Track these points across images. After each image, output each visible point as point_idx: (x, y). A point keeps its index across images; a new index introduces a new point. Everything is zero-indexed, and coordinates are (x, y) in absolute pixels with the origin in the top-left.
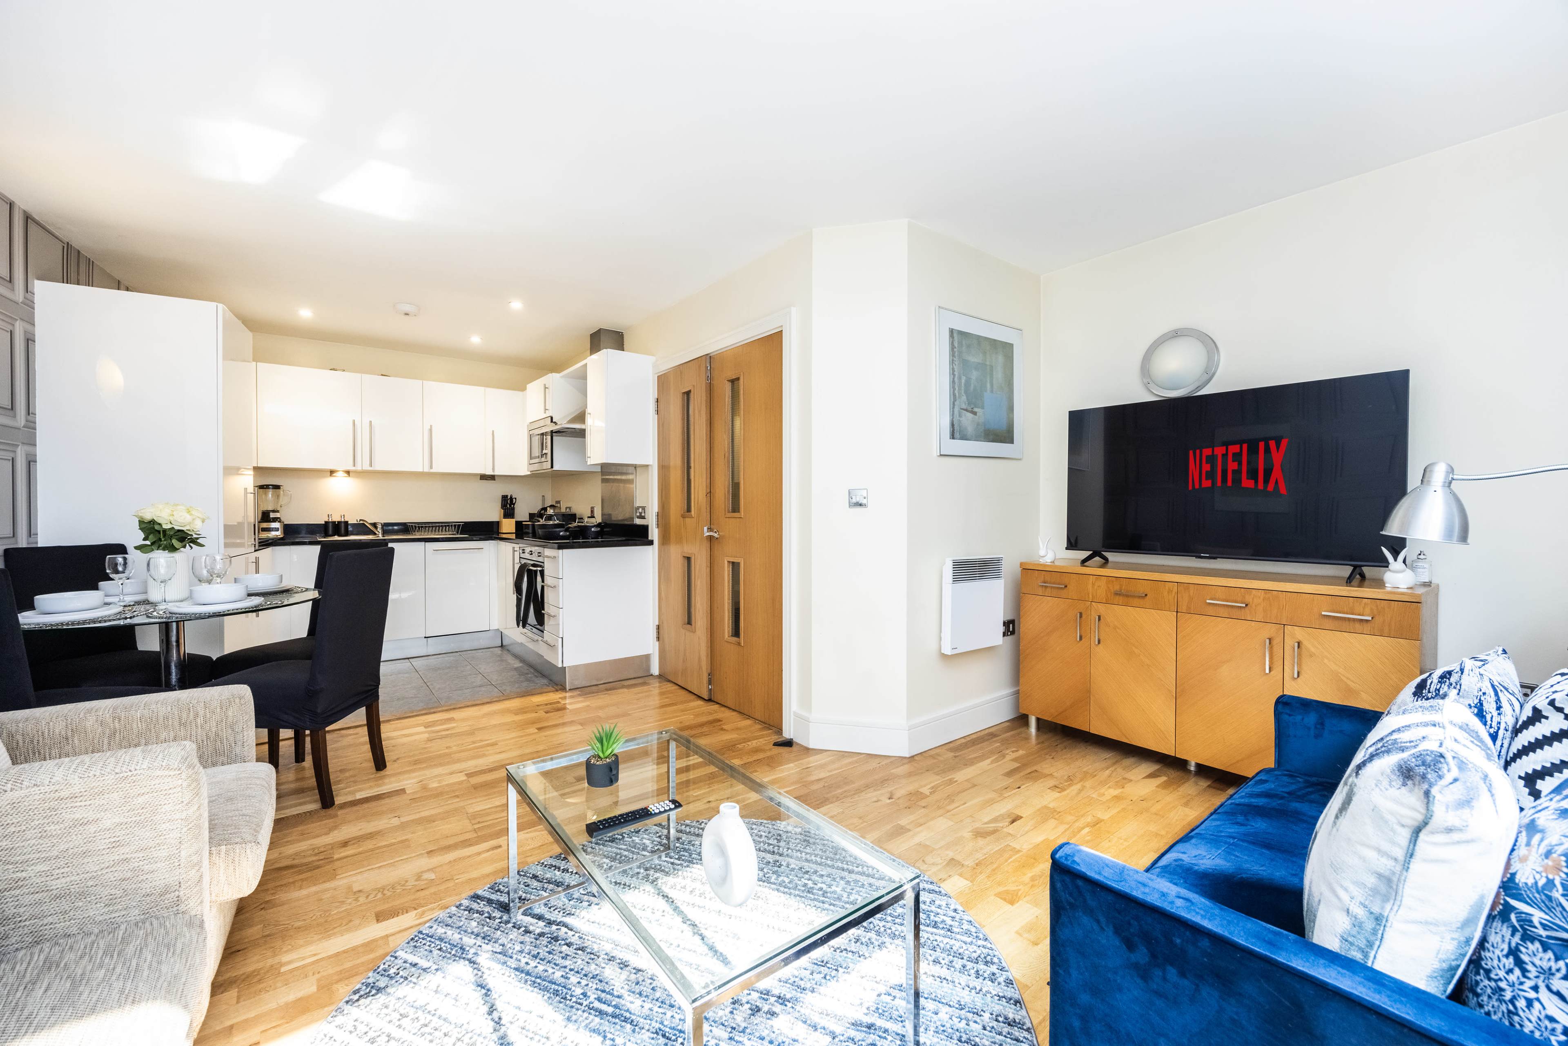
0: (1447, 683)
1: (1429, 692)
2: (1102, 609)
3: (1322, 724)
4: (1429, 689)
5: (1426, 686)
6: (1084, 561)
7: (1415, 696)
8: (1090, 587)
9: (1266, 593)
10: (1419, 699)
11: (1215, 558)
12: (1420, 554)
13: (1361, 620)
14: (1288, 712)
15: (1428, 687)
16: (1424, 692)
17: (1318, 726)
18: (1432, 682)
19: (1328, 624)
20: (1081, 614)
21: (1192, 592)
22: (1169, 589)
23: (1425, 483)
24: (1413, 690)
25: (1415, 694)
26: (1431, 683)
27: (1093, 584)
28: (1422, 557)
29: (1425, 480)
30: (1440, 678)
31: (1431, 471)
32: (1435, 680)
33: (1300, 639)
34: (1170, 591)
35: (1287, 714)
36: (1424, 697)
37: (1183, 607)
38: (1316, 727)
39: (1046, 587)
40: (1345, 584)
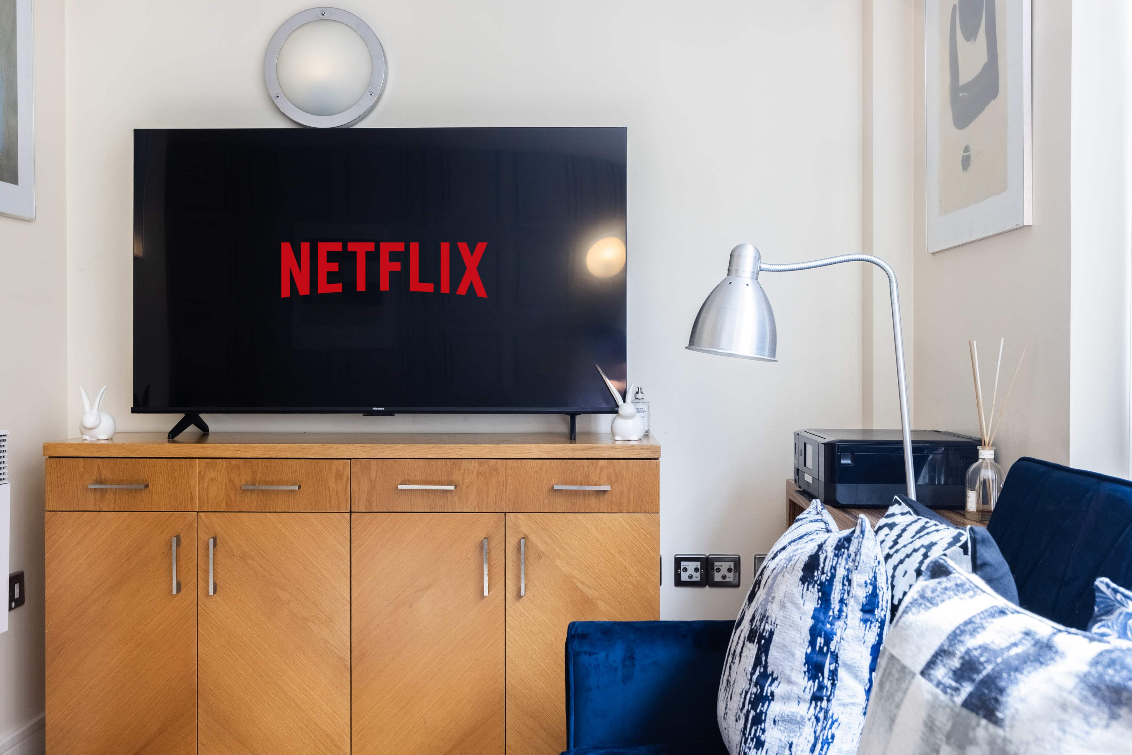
0: (845, 556)
1: (823, 573)
2: (217, 522)
3: (632, 658)
4: (823, 568)
5: (819, 565)
6: (173, 434)
7: (803, 583)
8: (195, 483)
9: (480, 465)
10: (810, 587)
11: (391, 413)
12: (637, 393)
13: (598, 492)
14: (587, 649)
15: (822, 565)
16: (816, 574)
17: (627, 663)
18: (826, 557)
19: (560, 503)
20: (178, 538)
21: (373, 473)
22: (337, 472)
23: (733, 273)
24: (801, 574)
25: (803, 580)
26: (825, 560)
27: (201, 477)
28: (640, 396)
29: (733, 269)
30: (836, 549)
31: (739, 256)
32: (831, 555)
33: (526, 532)
34: (339, 476)
35: (586, 653)
36: (816, 582)
37: (360, 505)
38: (624, 665)
39: (103, 491)
40: (569, 440)
